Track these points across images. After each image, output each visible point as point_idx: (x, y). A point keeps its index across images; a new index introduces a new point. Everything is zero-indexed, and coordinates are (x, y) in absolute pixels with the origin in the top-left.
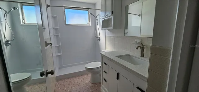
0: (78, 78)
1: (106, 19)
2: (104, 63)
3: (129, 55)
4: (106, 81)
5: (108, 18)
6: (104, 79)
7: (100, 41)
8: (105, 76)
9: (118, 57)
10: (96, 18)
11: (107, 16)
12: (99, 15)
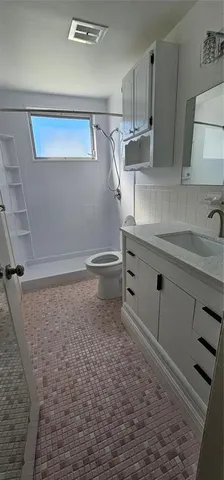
0: (70, 286)
1: (135, 139)
2: (129, 252)
3: (190, 233)
4: (132, 293)
5: (139, 137)
6: (129, 289)
7: (120, 198)
8: (130, 282)
9: (161, 237)
10: (109, 137)
11: (136, 132)
12: (117, 130)
